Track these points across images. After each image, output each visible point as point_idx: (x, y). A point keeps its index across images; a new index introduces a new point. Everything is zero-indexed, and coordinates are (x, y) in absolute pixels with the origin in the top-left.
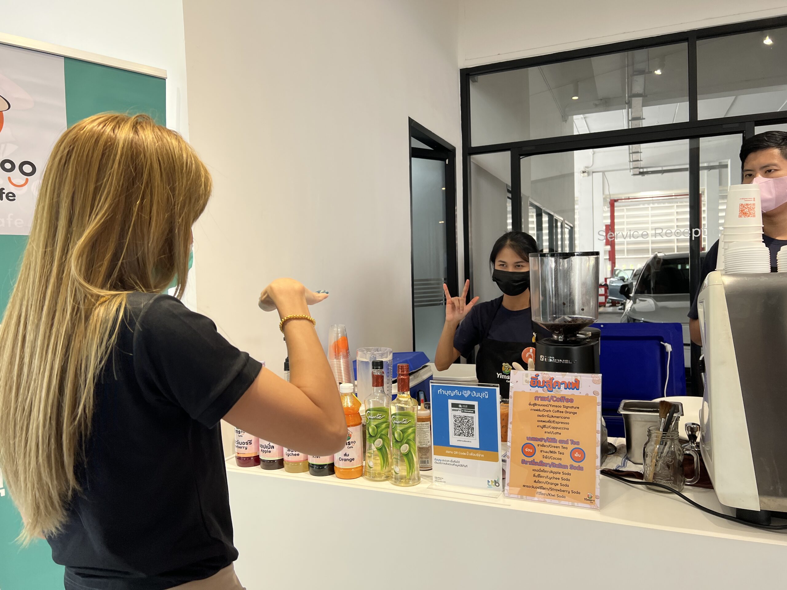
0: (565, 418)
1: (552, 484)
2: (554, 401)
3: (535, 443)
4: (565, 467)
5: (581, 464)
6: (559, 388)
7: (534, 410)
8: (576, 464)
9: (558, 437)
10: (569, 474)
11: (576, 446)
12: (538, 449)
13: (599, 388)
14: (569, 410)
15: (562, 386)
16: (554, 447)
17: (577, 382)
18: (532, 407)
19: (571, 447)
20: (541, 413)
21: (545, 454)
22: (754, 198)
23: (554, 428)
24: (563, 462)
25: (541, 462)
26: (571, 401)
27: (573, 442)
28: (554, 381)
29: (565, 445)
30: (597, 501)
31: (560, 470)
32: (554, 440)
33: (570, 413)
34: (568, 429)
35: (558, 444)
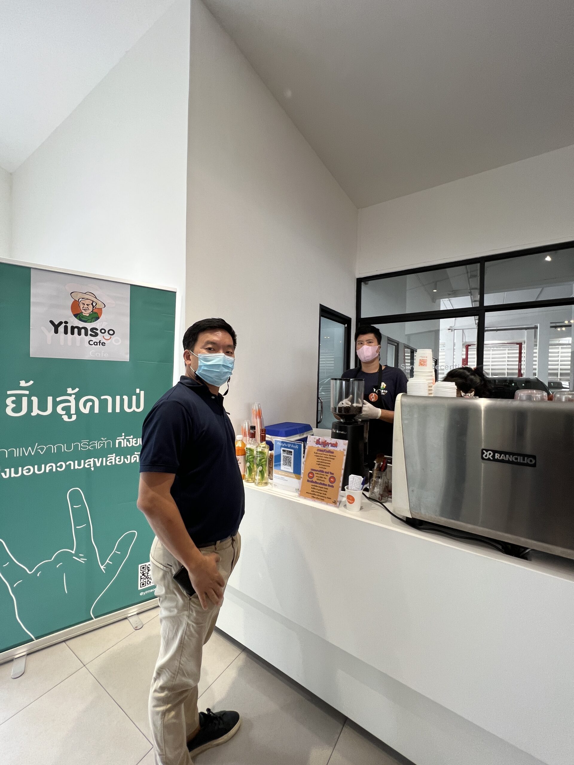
0: (329, 461)
1: (319, 493)
2: (325, 452)
3: (314, 472)
4: (326, 485)
5: (333, 485)
6: (328, 446)
7: (316, 456)
8: (331, 484)
9: (325, 470)
10: (327, 489)
11: (332, 475)
12: (315, 475)
13: (346, 447)
14: (331, 457)
15: (330, 445)
16: (322, 475)
17: (337, 443)
18: (315, 454)
19: (330, 475)
20: (318, 458)
21: (318, 478)
22: (427, 357)
23: (323, 465)
24: (325, 483)
25: (316, 481)
26: (333, 453)
27: (331, 473)
28: (326, 442)
29: (327, 474)
30: (338, 503)
31: (324, 486)
32: (323, 472)
33: (332, 458)
34: (329, 466)
35: (324, 474)
